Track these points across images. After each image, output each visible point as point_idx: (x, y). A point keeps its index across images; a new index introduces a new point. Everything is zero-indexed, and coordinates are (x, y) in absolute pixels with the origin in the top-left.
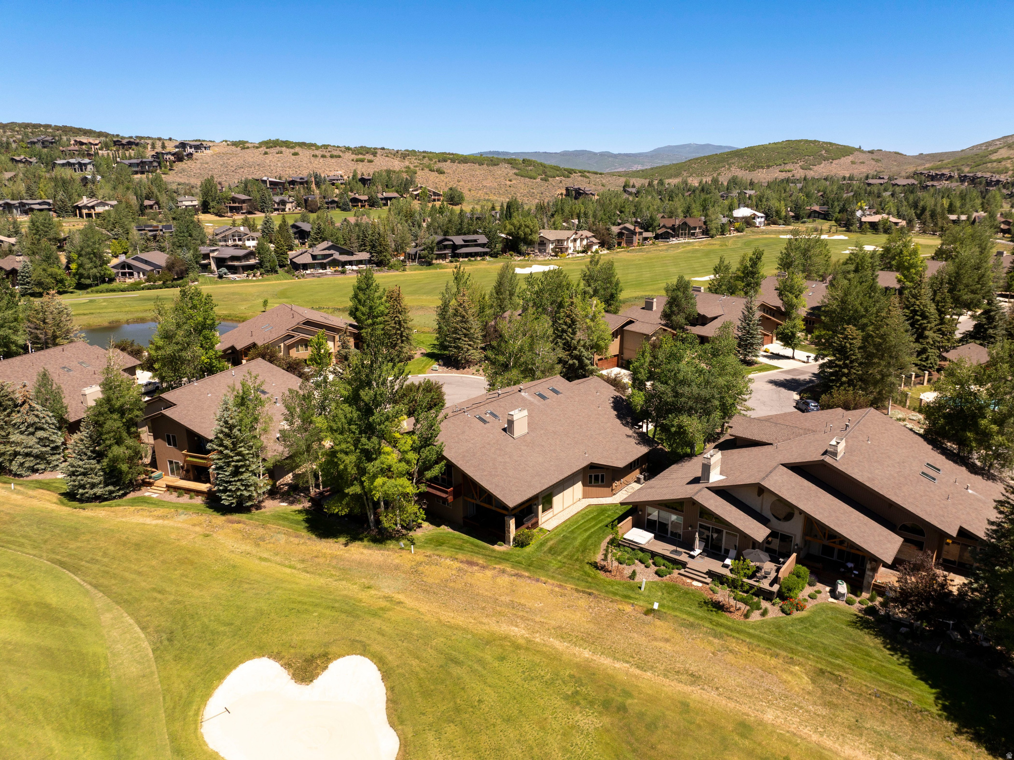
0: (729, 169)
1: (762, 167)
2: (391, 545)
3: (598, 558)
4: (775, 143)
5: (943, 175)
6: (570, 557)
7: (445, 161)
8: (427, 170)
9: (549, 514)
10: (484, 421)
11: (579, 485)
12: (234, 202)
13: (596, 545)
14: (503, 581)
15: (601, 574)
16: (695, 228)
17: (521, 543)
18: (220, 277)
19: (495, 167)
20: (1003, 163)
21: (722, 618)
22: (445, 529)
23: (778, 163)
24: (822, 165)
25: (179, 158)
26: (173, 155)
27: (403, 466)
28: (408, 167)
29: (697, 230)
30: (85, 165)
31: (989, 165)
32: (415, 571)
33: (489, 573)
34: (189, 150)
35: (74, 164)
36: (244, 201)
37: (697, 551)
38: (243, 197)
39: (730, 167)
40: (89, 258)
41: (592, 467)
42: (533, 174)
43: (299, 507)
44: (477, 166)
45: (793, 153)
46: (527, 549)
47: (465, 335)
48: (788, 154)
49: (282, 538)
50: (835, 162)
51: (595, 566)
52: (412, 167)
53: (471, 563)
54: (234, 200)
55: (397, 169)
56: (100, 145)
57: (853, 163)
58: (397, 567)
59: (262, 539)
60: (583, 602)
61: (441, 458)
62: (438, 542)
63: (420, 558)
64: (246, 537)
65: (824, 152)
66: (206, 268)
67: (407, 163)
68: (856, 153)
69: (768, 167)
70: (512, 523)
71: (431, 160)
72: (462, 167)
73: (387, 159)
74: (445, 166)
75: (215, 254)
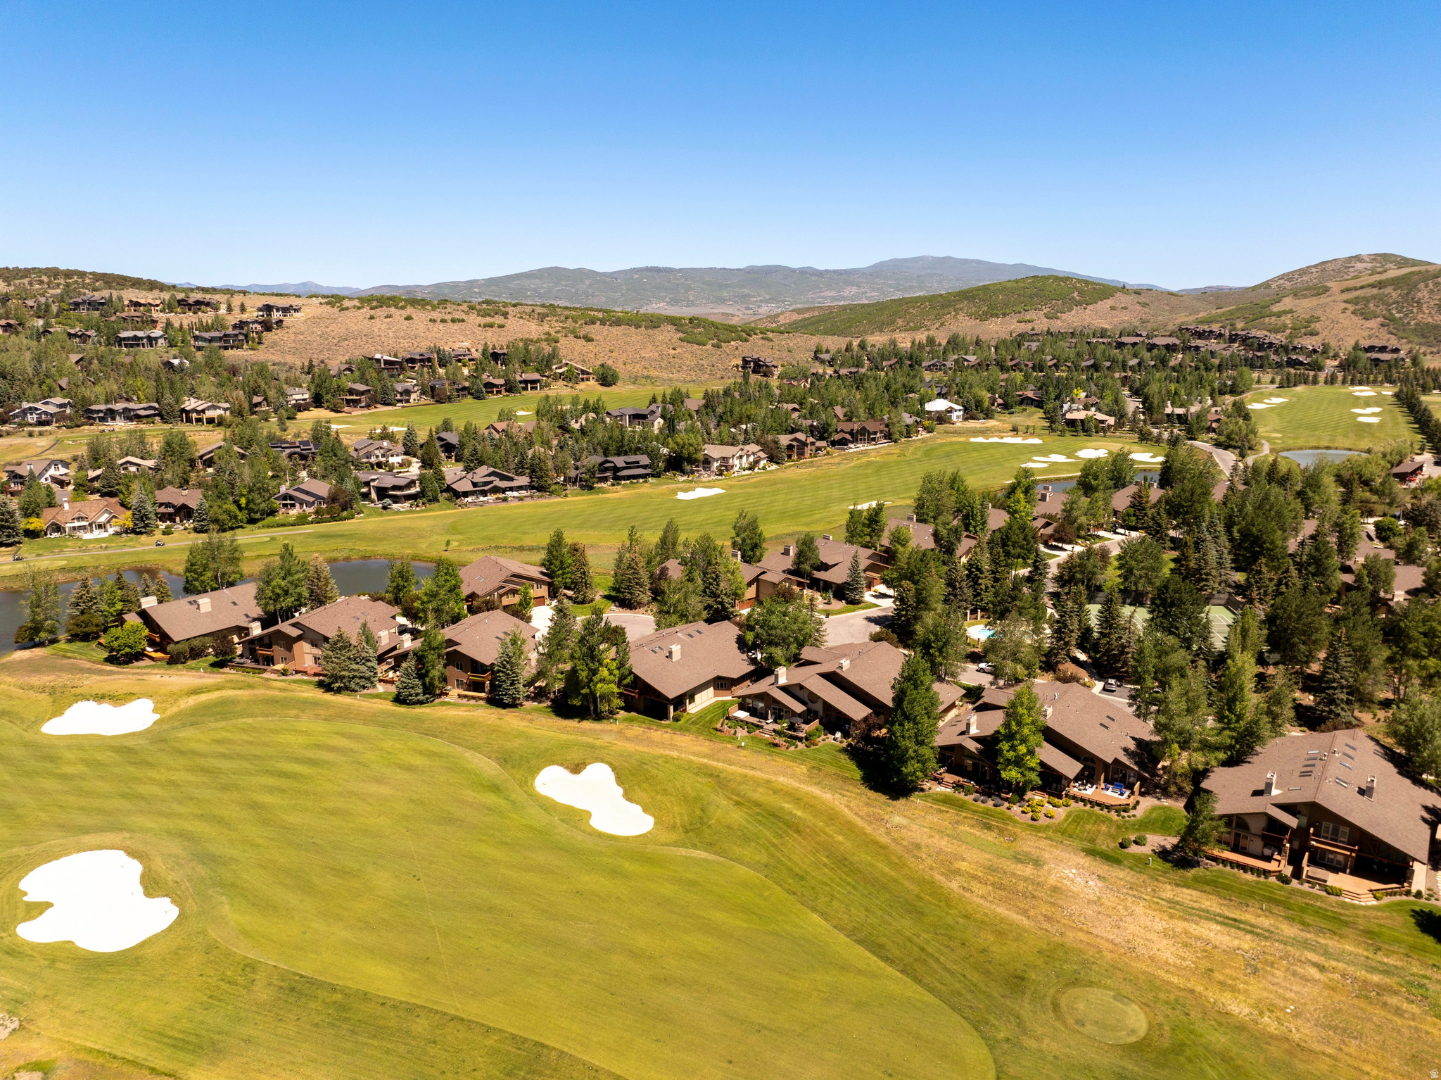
0: (955, 317)
1: (997, 316)
2: (605, 721)
3: (718, 726)
4: (1017, 281)
5: (1211, 332)
6: (703, 726)
7: (594, 323)
8: (571, 337)
9: (693, 705)
10: (655, 652)
11: (712, 689)
12: (351, 394)
13: (718, 720)
14: (668, 735)
15: (719, 733)
16: (875, 433)
17: (676, 719)
18: (385, 508)
19: (656, 331)
20: (1282, 318)
21: (776, 750)
22: (633, 714)
23: (1017, 309)
24: (1073, 312)
25: (267, 326)
26: (260, 323)
27: (612, 678)
28: (548, 334)
29: (878, 435)
30: (156, 339)
31: (1267, 320)
32: (620, 732)
33: (659, 733)
34: (276, 315)
35: (142, 338)
36: (362, 393)
37: (770, 721)
38: (362, 387)
39: (957, 314)
40: (260, 494)
41: (719, 678)
42: (703, 339)
43: (545, 705)
44: (632, 329)
45: (1036, 295)
46: (680, 723)
47: (637, 584)
48: (1031, 297)
49: (544, 720)
50: (1090, 307)
51: (716, 729)
52: (552, 332)
53: (649, 729)
54: (351, 392)
55: (534, 336)
56: (161, 306)
57: (1112, 308)
58: (611, 731)
59: (532, 720)
60: (707, 743)
61: (631, 673)
62: (631, 720)
63: (622, 726)
64: (523, 719)
65: (1076, 293)
66: (366, 496)
67: (546, 328)
68: (1118, 295)
69: (1004, 315)
70: (672, 708)
71: (576, 322)
72: (616, 330)
73: (521, 321)
74: (594, 330)
75: (375, 484)
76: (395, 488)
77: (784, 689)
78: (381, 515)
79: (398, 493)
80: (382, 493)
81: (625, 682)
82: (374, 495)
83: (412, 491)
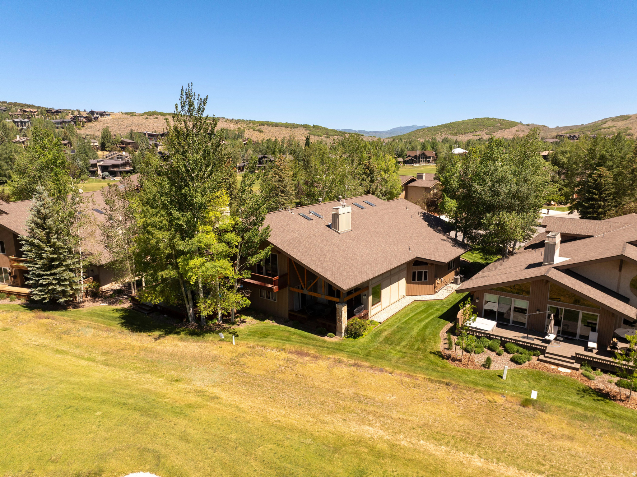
0: (441, 135)
1: (462, 134)
3: (441, 347)
4: (469, 120)
5: (575, 136)
7: (264, 125)
8: (251, 130)
9: (378, 307)
10: (309, 219)
11: (403, 281)
12: (123, 144)
15: (449, 363)
17: (353, 334)
18: (104, 178)
19: (296, 129)
20: (611, 129)
22: (269, 323)
23: (472, 131)
24: (499, 132)
25: (89, 120)
26: (85, 118)
28: (240, 128)
29: (431, 159)
30: (25, 123)
31: (602, 130)
32: (236, 362)
33: (323, 363)
35: (17, 122)
36: (129, 144)
37: (551, 337)
38: (129, 141)
41: (418, 262)
42: (320, 134)
43: (119, 307)
44: (284, 128)
45: (480, 125)
46: (361, 340)
48: (477, 126)
50: (506, 130)
52: (242, 128)
53: (300, 353)
54: (123, 142)
55: (232, 129)
56: (37, 112)
57: (517, 131)
62: (264, 335)
63: (242, 349)
65: (499, 124)
66: (94, 173)
67: (239, 126)
68: (519, 125)
69: (466, 133)
70: (344, 310)
71: (254, 124)
72: (274, 128)
73: (226, 123)
74: (262, 128)
75: (101, 163)
76: (114, 166)
77: (568, 270)
78: (100, 182)
79: (115, 170)
80: (104, 168)
81: (253, 260)
82: (100, 172)
83: (127, 168)
